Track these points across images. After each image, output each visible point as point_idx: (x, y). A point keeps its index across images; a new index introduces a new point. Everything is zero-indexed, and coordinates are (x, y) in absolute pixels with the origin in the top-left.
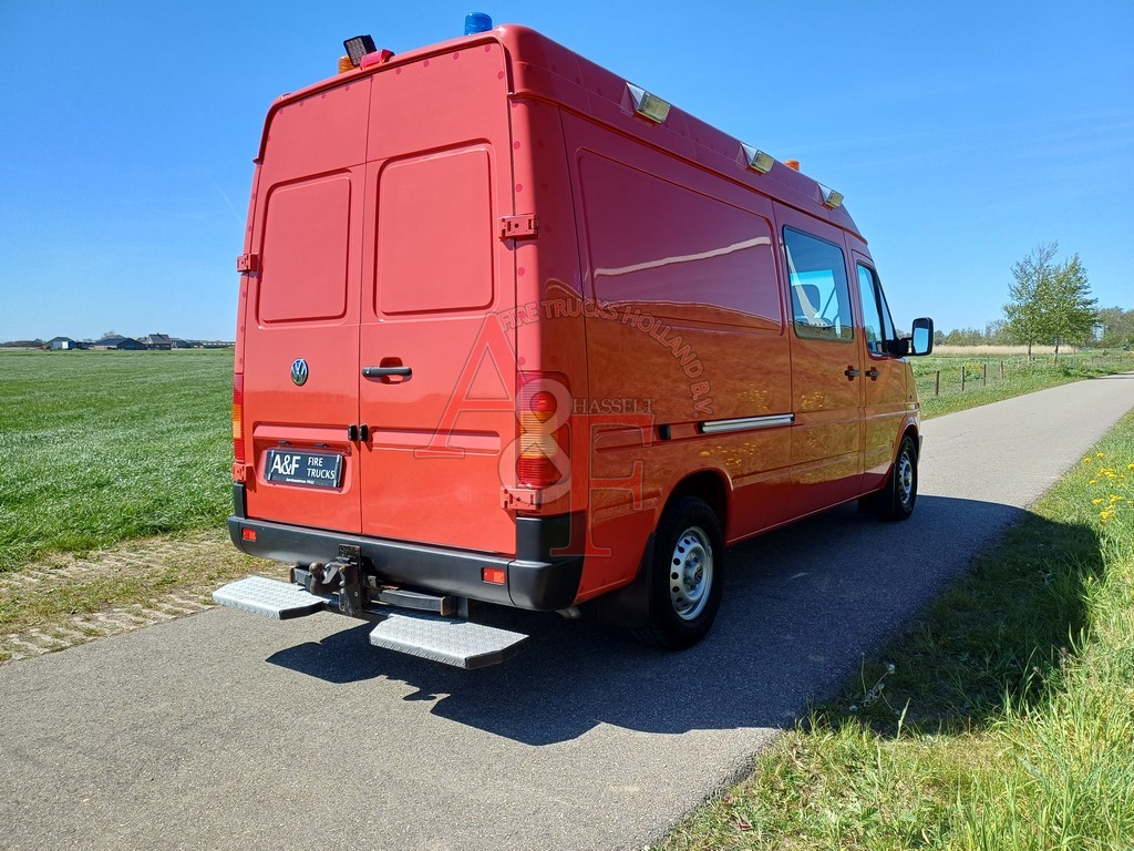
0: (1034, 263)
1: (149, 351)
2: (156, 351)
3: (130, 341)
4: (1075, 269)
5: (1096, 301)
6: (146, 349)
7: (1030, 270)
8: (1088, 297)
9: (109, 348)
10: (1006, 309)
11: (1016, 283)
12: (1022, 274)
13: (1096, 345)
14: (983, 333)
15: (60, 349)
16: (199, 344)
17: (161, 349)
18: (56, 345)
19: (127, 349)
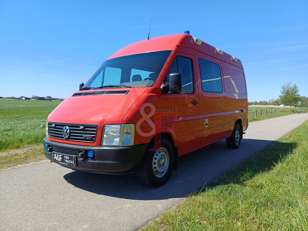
0: (286, 86)
1: (46, 101)
2: (48, 101)
3: (41, 98)
4: (295, 87)
5: (300, 95)
6: (45, 100)
7: (285, 87)
8: (298, 94)
9: (36, 100)
10: (279, 96)
11: (282, 90)
12: (283, 88)
13: (299, 106)
14: (268, 102)
15: (23, 99)
16: (58, 99)
17: (49, 100)
18: (21, 98)
19: (41, 100)
